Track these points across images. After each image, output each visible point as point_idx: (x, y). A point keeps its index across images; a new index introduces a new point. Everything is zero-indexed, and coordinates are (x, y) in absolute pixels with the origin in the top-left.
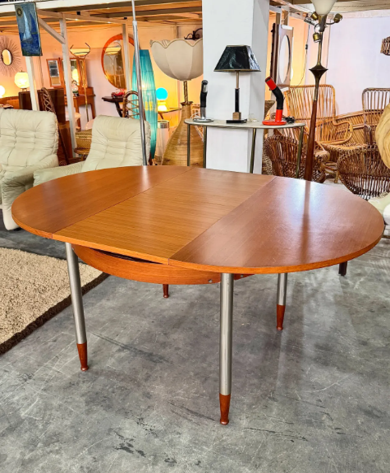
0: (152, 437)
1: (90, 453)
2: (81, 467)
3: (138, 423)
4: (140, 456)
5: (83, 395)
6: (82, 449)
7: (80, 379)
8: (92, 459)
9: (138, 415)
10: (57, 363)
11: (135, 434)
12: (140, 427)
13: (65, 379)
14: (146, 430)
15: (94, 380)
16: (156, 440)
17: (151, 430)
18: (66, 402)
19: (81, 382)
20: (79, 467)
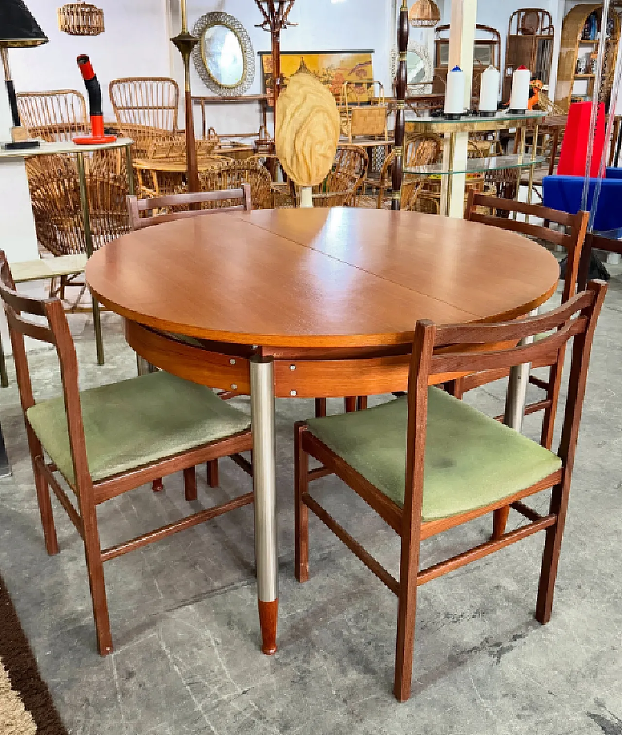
0: (493, 616)
1: (493, 698)
2: (519, 717)
3: (456, 622)
4: (523, 640)
5: (343, 672)
6: (478, 707)
7: (295, 664)
8: (506, 699)
9: (438, 617)
10: (214, 689)
11: (477, 633)
12: (463, 622)
13: (275, 687)
14: (473, 617)
15: (314, 646)
16: (499, 613)
17: (476, 612)
18: (345, 701)
19: (305, 665)
20: (517, 720)
